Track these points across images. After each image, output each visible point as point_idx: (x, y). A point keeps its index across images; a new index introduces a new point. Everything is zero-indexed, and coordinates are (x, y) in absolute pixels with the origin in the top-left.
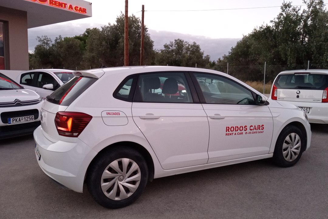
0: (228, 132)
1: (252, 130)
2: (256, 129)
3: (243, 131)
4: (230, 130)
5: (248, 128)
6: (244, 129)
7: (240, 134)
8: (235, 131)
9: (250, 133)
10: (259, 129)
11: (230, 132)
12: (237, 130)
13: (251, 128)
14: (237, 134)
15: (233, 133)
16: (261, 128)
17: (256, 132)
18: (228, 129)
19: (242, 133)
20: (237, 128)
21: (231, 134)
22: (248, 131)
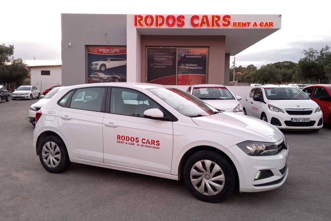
0: (119, 140)
1: (144, 143)
2: (149, 143)
3: (134, 142)
4: (121, 138)
5: (140, 140)
6: (135, 140)
7: (131, 144)
8: (126, 140)
9: (142, 146)
10: (153, 144)
11: (121, 140)
12: (128, 140)
13: (144, 141)
14: (128, 143)
15: (124, 142)
16: (155, 143)
17: (151, 147)
18: (119, 137)
19: (134, 144)
20: (128, 138)
21: (122, 142)
22: (140, 143)
